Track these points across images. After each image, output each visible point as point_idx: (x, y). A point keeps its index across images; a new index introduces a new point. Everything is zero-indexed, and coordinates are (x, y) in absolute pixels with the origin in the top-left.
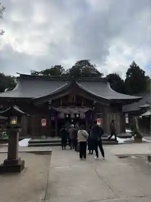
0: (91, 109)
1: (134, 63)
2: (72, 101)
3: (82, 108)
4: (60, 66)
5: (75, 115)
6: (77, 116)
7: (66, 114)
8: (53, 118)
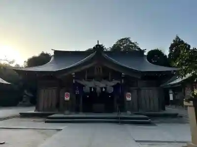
0: (119, 82)
1: (178, 38)
3: (109, 81)
4: (102, 45)
5: (102, 88)
6: (104, 90)
7: (91, 88)
8: (77, 92)
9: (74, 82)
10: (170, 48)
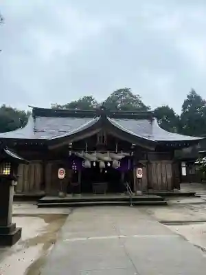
0: (128, 154)
1: (193, 92)
2: (102, 143)
4: (91, 97)
5: (106, 163)
6: (109, 165)
7: (92, 162)
8: (74, 168)
9: (70, 154)
10: (183, 106)
